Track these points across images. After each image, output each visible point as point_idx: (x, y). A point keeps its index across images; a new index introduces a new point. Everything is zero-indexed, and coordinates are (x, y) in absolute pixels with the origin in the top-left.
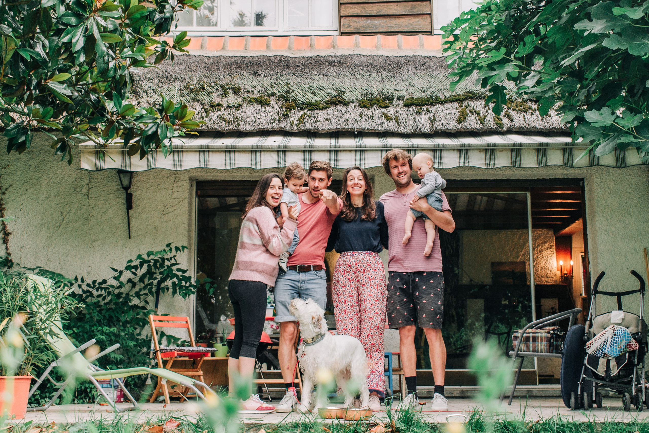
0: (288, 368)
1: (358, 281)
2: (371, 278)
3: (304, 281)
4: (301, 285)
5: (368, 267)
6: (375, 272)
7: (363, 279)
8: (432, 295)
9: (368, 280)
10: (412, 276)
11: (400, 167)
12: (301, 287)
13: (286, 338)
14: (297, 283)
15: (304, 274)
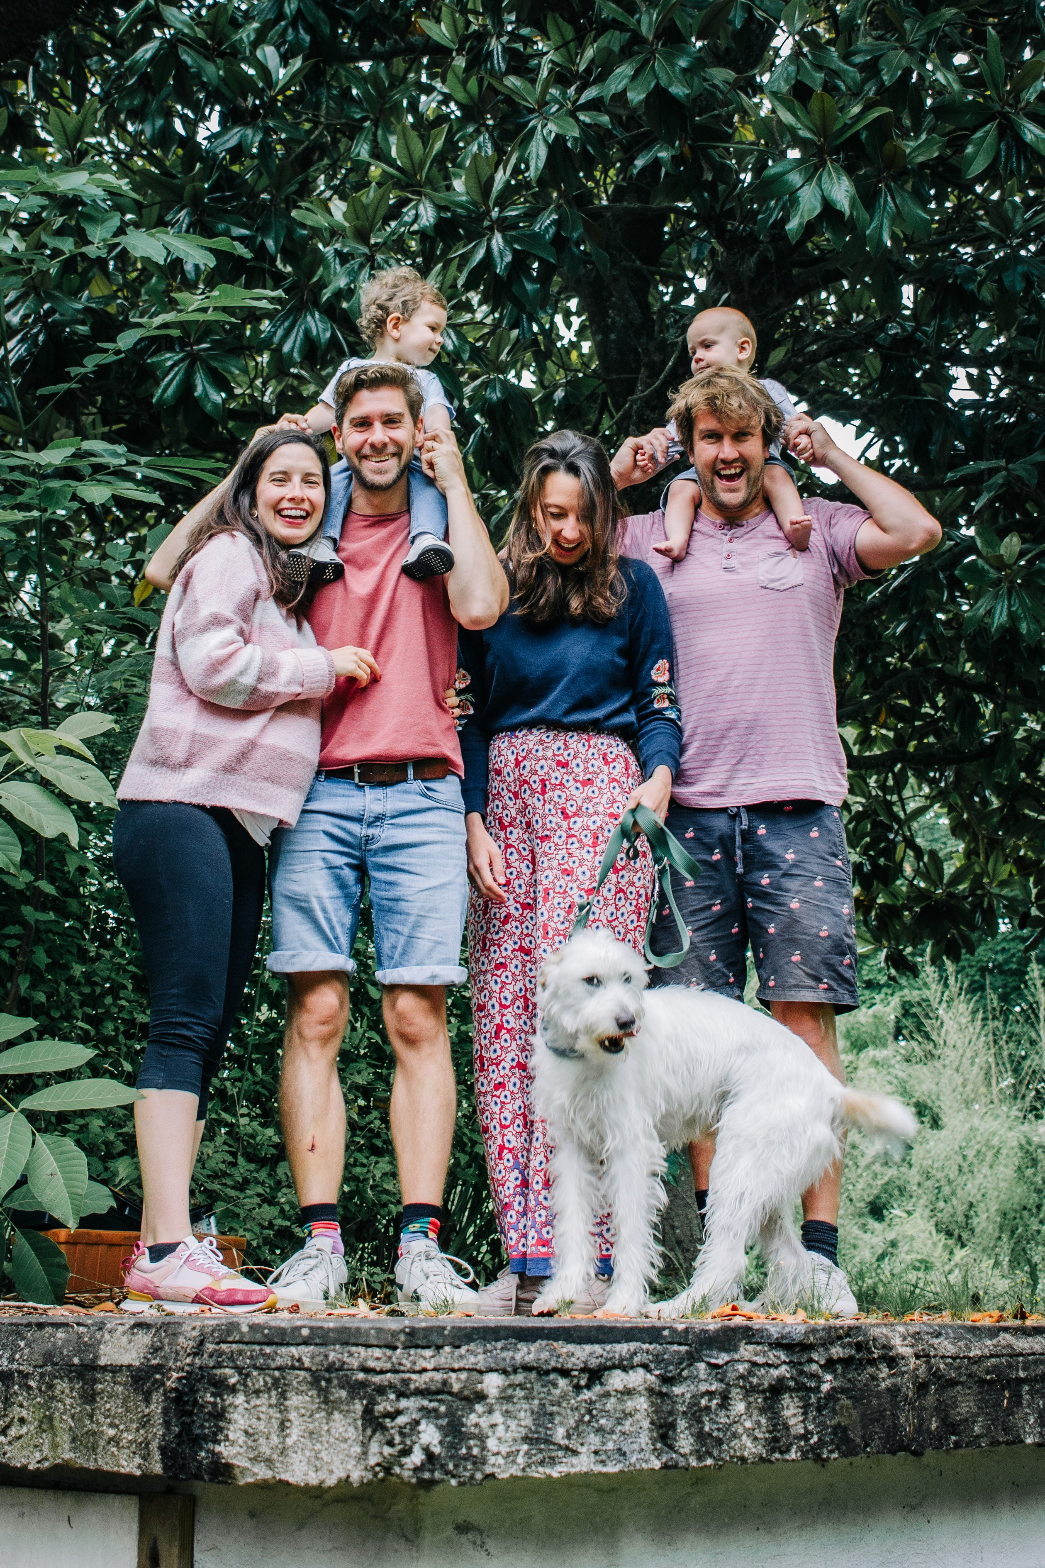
0: (313, 1148)
1: (528, 824)
2: (570, 811)
3: (379, 818)
4: (371, 831)
5: (558, 774)
6: (588, 790)
7: (544, 817)
8: (818, 884)
9: (558, 819)
10: (744, 816)
11: (727, 441)
12: (369, 840)
13: (308, 1032)
14: (355, 828)
15: (379, 792)
